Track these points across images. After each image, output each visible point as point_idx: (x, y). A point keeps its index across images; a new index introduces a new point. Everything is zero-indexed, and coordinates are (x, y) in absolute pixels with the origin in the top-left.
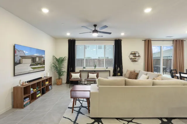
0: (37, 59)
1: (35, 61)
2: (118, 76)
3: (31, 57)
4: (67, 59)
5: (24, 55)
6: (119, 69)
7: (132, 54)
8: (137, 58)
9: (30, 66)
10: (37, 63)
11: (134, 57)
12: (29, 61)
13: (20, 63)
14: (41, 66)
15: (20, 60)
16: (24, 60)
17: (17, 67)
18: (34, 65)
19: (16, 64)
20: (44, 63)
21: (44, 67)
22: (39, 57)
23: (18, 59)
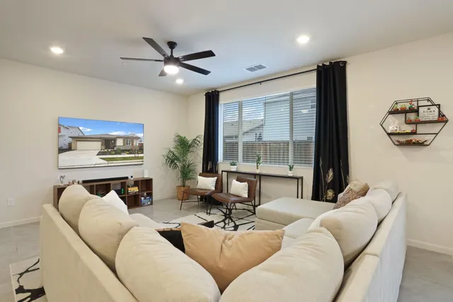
0: (120, 143)
1: (112, 146)
2: (327, 201)
3: (100, 138)
5: (81, 135)
6: (331, 173)
7: (396, 111)
9: (98, 155)
10: (119, 149)
11: (412, 124)
12: (98, 146)
13: (70, 148)
14: (133, 155)
15: (70, 145)
16: (80, 145)
17: (64, 156)
18: (110, 154)
19: (61, 150)
20: (141, 149)
21: (142, 158)
22: (125, 138)
23: (65, 141)
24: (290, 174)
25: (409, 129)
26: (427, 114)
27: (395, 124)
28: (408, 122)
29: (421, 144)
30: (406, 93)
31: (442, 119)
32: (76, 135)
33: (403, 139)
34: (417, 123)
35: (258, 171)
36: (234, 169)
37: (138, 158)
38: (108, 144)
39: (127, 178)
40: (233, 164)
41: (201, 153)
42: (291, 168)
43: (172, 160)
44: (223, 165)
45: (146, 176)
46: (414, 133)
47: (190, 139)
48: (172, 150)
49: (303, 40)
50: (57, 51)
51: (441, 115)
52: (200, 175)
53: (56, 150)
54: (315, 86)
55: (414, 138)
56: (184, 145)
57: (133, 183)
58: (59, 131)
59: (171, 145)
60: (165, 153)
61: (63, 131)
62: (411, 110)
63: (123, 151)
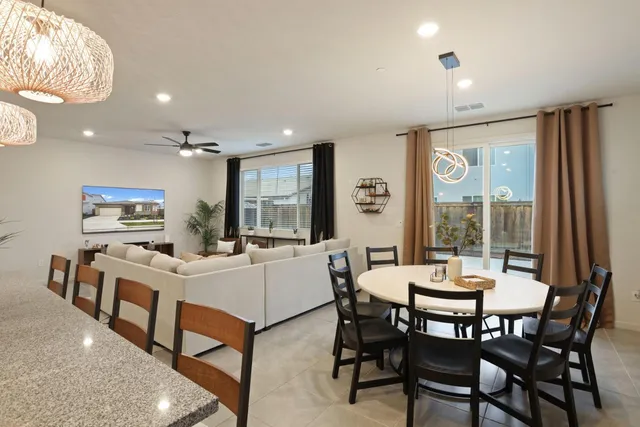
0: (139, 209)
1: (131, 212)
3: (121, 204)
4: (224, 206)
5: (103, 202)
7: (363, 187)
8: (379, 200)
9: (118, 220)
10: (138, 214)
11: (372, 197)
12: (118, 211)
13: (93, 214)
14: (152, 221)
15: (94, 210)
16: (103, 211)
17: (87, 221)
18: (130, 219)
19: (85, 216)
20: (161, 214)
21: (163, 223)
22: (144, 205)
23: (89, 208)
24: (294, 236)
25: (369, 200)
26: (380, 190)
27: (362, 195)
28: (371, 196)
29: (377, 212)
30: (369, 174)
31: (386, 194)
32: (99, 202)
33: (365, 208)
34: (375, 196)
35: (271, 235)
36: (251, 233)
37: (157, 223)
38: (128, 210)
39: (148, 243)
40: (251, 229)
41: (223, 218)
42: (295, 232)
43: (193, 226)
44: (243, 230)
45: (167, 241)
46: (371, 204)
47: (211, 204)
48: (194, 215)
49: (288, 132)
50: (88, 133)
51: (387, 191)
52: (221, 239)
53: (81, 216)
54: (311, 161)
55: (375, 207)
56: (206, 211)
57: (153, 247)
58: (84, 198)
59: (192, 210)
60: (187, 218)
61: (88, 199)
62: (371, 186)
63: (142, 217)
